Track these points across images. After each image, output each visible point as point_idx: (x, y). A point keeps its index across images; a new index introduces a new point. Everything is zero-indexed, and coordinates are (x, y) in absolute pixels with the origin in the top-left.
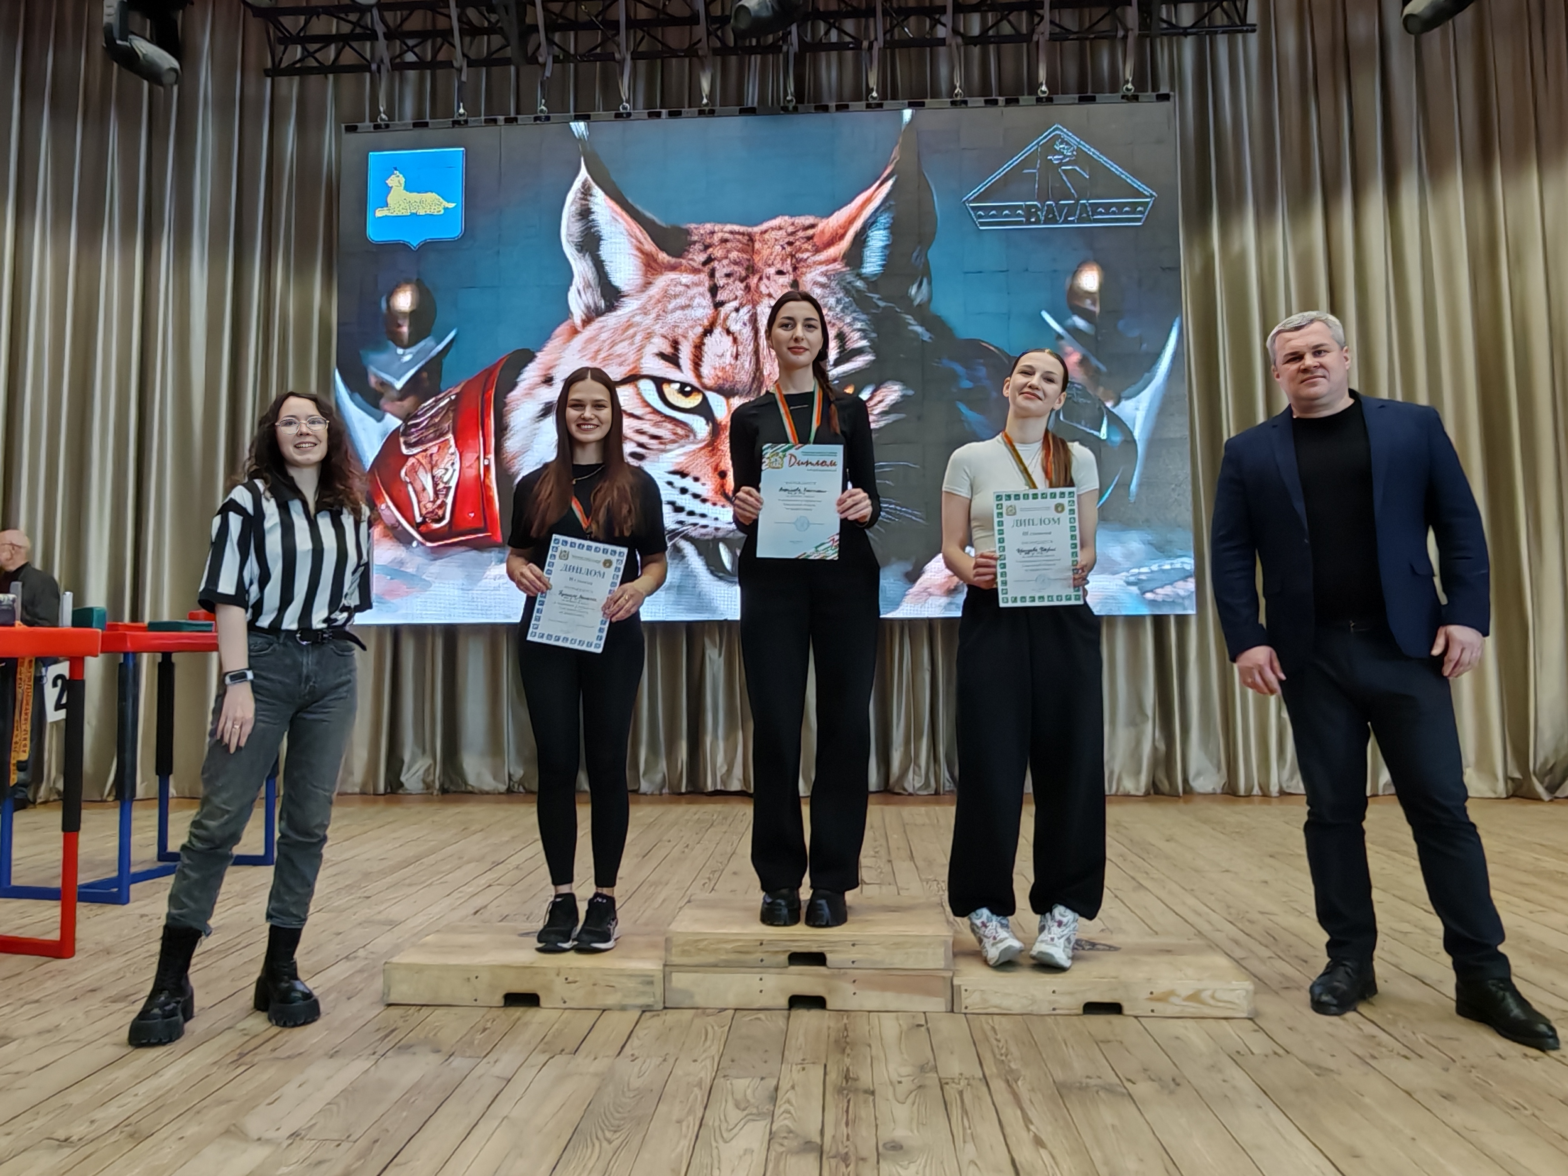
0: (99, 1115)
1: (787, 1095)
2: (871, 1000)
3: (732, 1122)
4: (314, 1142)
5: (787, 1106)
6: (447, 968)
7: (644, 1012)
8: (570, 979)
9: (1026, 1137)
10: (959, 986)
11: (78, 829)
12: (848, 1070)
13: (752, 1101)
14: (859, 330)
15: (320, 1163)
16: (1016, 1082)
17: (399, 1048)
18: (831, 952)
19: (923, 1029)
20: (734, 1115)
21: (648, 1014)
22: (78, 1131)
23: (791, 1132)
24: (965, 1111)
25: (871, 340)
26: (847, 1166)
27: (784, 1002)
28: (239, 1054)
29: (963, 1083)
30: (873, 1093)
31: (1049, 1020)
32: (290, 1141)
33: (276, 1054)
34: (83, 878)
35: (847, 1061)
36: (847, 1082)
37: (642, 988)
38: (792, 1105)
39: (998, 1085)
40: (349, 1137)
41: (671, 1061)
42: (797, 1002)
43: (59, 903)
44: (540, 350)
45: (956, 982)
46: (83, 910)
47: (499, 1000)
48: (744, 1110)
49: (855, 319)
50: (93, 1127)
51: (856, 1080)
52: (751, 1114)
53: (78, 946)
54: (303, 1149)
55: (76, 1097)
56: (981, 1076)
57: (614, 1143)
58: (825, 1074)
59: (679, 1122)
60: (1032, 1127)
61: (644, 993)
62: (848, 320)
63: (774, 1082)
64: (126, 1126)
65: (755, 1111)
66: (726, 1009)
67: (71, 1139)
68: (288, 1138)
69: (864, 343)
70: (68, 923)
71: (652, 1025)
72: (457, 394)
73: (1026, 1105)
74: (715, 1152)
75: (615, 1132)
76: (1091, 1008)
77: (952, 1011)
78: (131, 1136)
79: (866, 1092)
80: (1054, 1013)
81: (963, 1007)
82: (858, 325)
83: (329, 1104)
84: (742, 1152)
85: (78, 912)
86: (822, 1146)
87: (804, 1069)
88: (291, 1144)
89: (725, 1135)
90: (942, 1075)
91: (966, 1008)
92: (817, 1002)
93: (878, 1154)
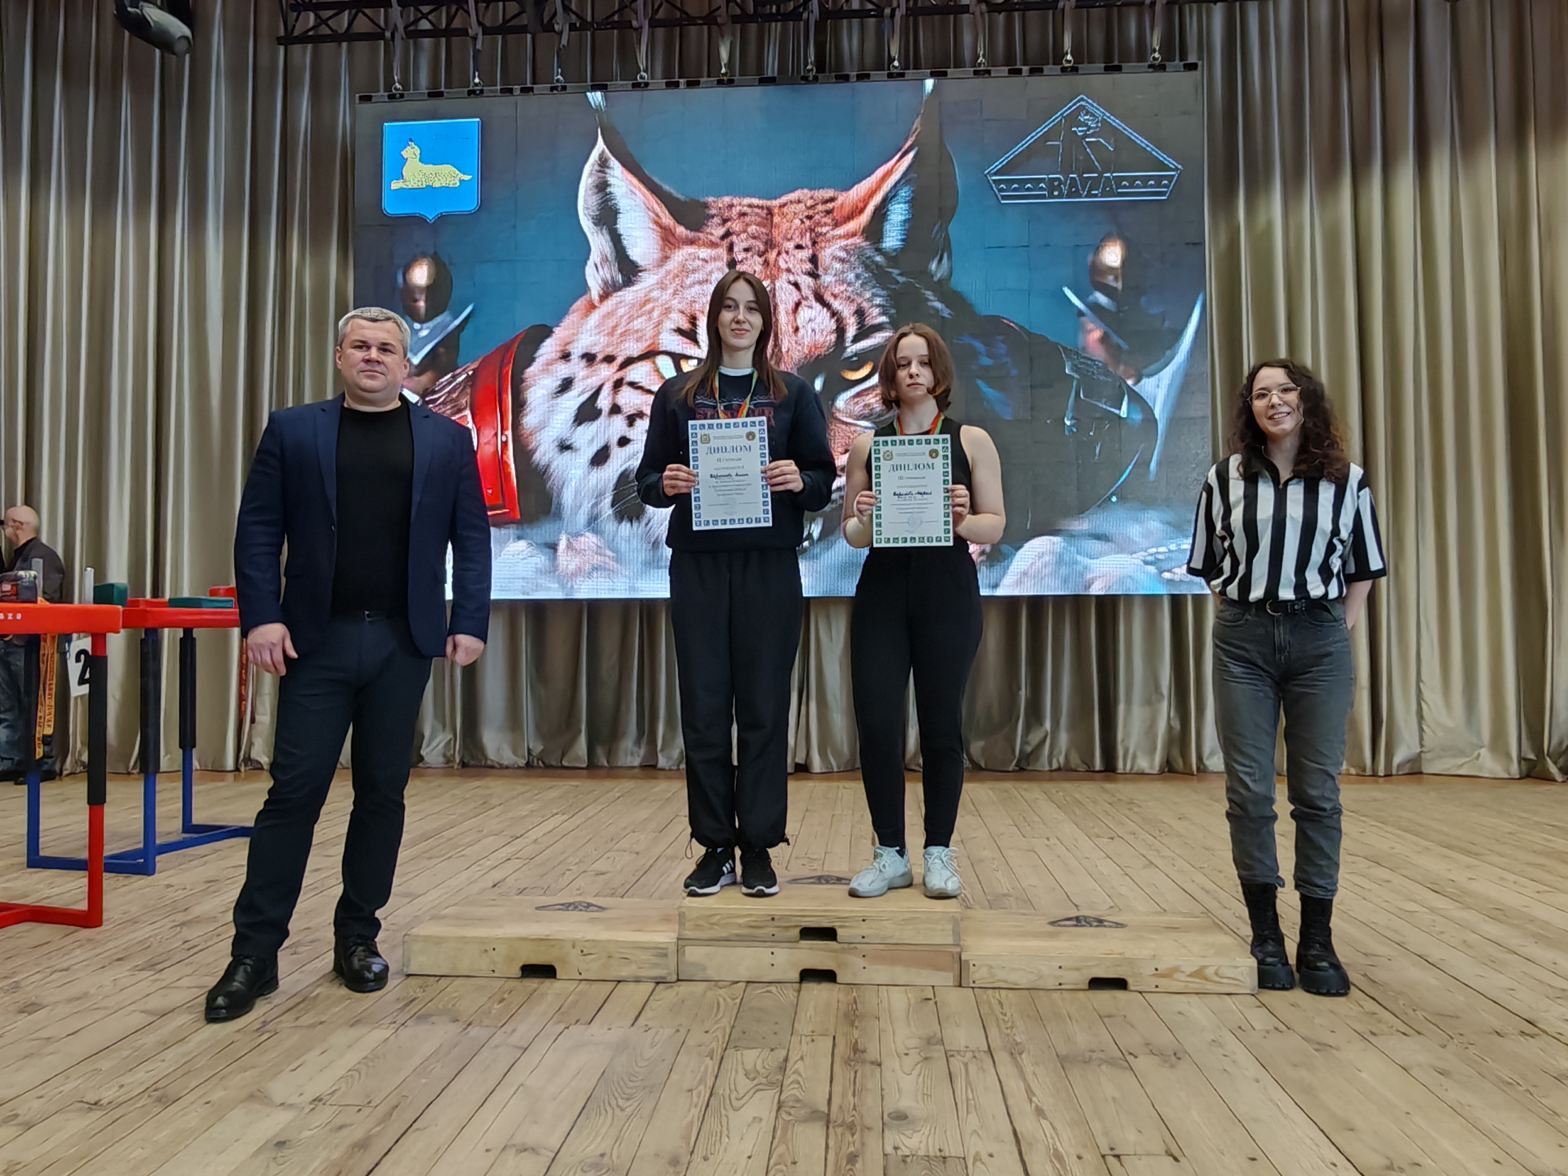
0: (127, 1080)
1: (796, 1066)
2: (881, 974)
3: (742, 1092)
4: (336, 1107)
5: (795, 1077)
6: (463, 939)
7: (658, 983)
8: (585, 952)
9: (1028, 1109)
10: (967, 962)
11: (103, 801)
12: (856, 1042)
13: (762, 1071)
14: (879, 306)
15: (341, 1127)
16: (1020, 1054)
17: (418, 1018)
18: (841, 927)
19: (932, 1002)
20: (744, 1084)
21: (661, 986)
22: (108, 1094)
23: (798, 1101)
24: (968, 1083)
25: (890, 317)
26: (853, 1135)
27: (796, 976)
28: (263, 1022)
29: (969, 1055)
30: (880, 1065)
31: (1056, 995)
32: (312, 1106)
33: (298, 1023)
34: (110, 849)
35: (856, 1033)
36: (855, 1053)
37: (655, 960)
38: (800, 1075)
39: (1002, 1057)
40: (369, 1103)
41: (683, 1031)
42: (808, 975)
43: (86, 873)
44: (558, 326)
45: (963, 958)
46: (109, 881)
47: (516, 971)
48: (754, 1079)
49: (874, 295)
50: (123, 1090)
51: (864, 1051)
52: (761, 1084)
53: (105, 916)
54: (325, 1114)
55: (105, 1064)
56: (986, 1049)
57: (628, 1110)
58: (834, 1045)
59: (690, 1091)
60: (1034, 1099)
61: (656, 965)
62: (868, 295)
63: (783, 1053)
64: (155, 1090)
65: (764, 1080)
66: (737, 982)
67: (102, 1102)
68: (310, 1103)
69: (884, 319)
70: (95, 894)
71: (666, 995)
72: (473, 370)
73: (1030, 1077)
74: (724, 1119)
75: (628, 1099)
76: (1097, 983)
77: (960, 986)
78: (159, 1100)
79: (872, 1063)
80: (1060, 988)
81: (971, 981)
82: (878, 301)
83: (350, 1070)
84: (751, 1119)
85: (105, 883)
86: (828, 1115)
87: (813, 1041)
88: (313, 1109)
89: (734, 1102)
90: (948, 1048)
91: (974, 982)
92: (828, 976)
93: (883, 1124)
